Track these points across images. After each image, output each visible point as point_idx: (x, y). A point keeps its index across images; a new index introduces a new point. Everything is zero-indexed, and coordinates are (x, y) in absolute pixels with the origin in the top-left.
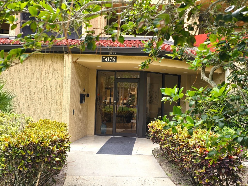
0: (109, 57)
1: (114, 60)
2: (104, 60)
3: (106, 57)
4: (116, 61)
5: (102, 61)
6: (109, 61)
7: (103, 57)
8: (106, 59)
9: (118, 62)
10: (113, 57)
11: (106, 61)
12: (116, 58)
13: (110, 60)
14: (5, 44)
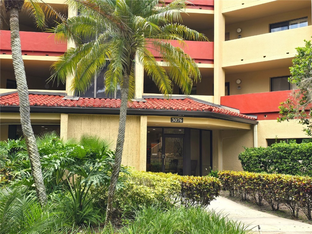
0: (177, 118)
1: (181, 121)
2: (173, 121)
3: (174, 118)
4: (182, 122)
5: (171, 122)
6: (177, 122)
7: (171, 118)
8: (174, 120)
9: (184, 122)
10: (180, 118)
11: (174, 122)
12: (182, 119)
13: (178, 120)
14: (89, 107)
